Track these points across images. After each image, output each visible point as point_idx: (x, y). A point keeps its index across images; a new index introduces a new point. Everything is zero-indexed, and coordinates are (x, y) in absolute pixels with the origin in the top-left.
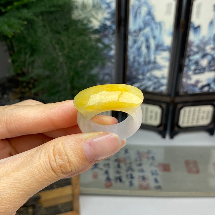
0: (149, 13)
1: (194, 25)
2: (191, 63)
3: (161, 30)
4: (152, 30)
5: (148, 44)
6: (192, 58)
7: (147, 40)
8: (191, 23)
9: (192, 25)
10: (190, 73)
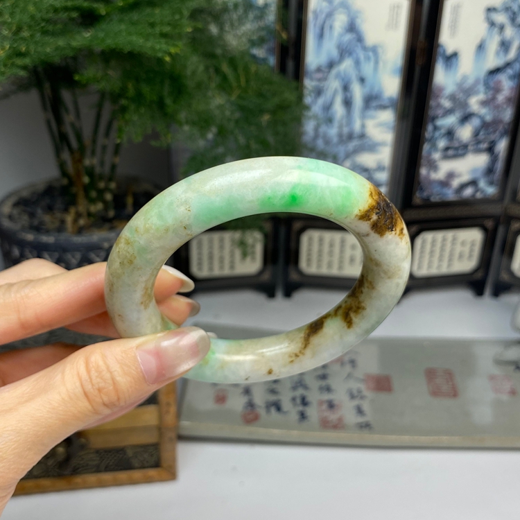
0: (352, 28)
1: (444, 51)
2: (437, 134)
3: (377, 62)
4: (357, 63)
5: (349, 95)
6: (439, 122)
7: (346, 88)
8: (438, 46)
9: (440, 50)
10: (436, 156)
